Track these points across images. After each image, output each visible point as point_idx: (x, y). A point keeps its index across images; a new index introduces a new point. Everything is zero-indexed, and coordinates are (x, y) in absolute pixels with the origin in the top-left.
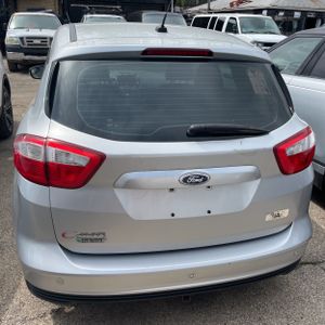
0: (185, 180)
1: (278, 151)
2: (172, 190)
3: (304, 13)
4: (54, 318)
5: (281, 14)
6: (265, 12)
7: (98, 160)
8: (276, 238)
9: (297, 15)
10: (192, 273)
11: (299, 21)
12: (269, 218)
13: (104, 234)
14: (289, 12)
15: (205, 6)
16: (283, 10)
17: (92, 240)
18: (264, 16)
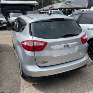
0: (64, 46)
1: (82, 38)
2: (61, 49)
3: (68, 9)
4: (33, 86)
5: (63, 10)
6: (59, 9)
7: (46, 44)
8: (82, 59)
9: (67, 10)
10: (67, 68)
11: (67, 11)
12: (81, 54)
13: (47, 61)
14: (65, 9)
15: (42, 9)
16: (63, 9)
17: (45, 63)
18: (58, 10)
